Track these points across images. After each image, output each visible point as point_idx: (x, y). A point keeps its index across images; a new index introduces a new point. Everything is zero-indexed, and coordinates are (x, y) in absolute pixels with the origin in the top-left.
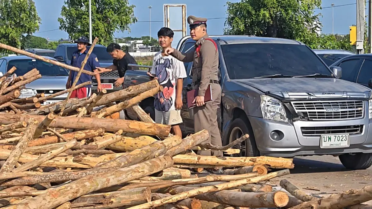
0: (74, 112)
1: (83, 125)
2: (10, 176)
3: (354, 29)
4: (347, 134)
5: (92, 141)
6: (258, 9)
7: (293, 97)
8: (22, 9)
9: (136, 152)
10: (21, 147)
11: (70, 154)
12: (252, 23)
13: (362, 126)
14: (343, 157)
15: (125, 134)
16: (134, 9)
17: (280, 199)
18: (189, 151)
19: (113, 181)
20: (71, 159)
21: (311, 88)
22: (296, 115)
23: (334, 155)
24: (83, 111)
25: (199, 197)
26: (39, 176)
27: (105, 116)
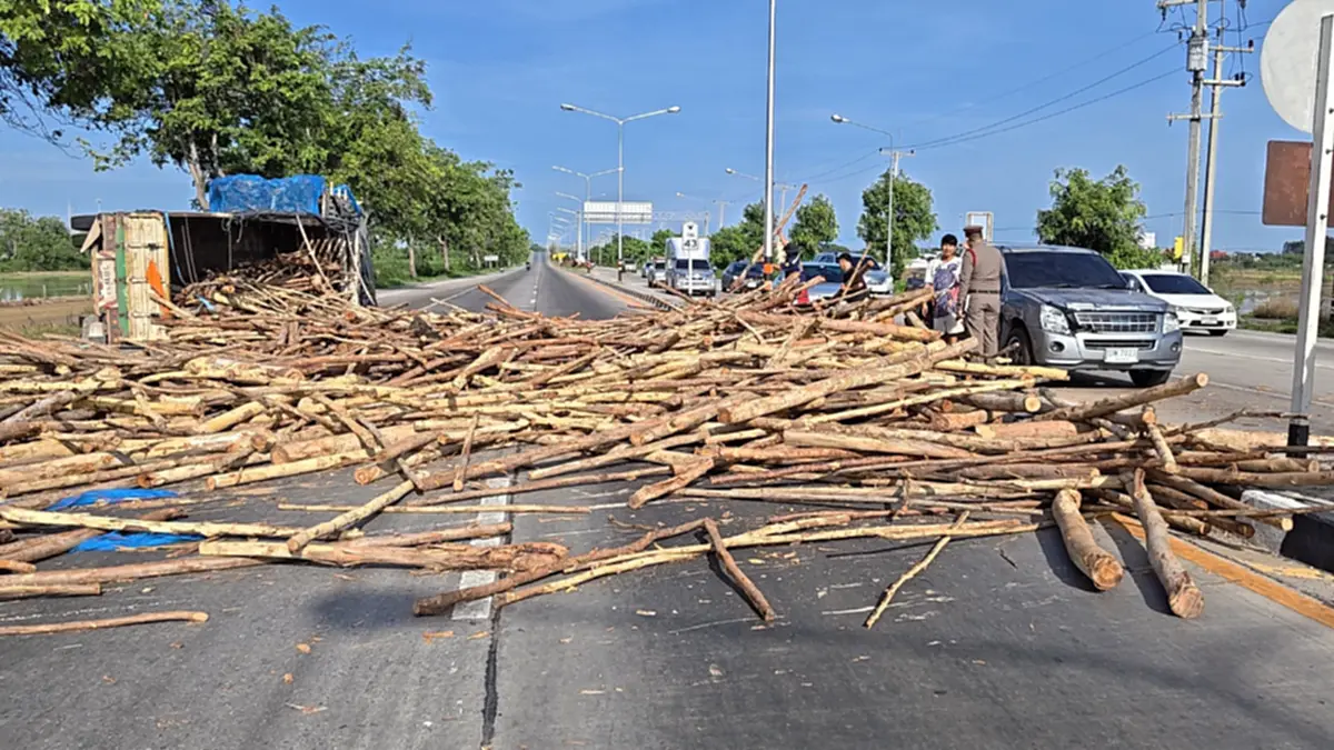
0: (846, 315)
1: (852, 328)
2: (772, 371)
3: (1180, 240)
4: (1136, 349)
5: (861, 343)
6: (1070, 219)
7: (1078, 309)
8: (821, 217)
9: (898, 354)
10: (787, 345)
11: (834, 355)
12: (1064, 232)
13: (1154, 342)
14: (1134, 373)
15: (896, 338)
16: (936, 218)
17: (1032, 405)
18: (957, 358)
19: (869, 380)
20: (835, 359)
21: (1098, 298)
22: (1080, 327)
23: (1123, 371)
24: (854, 315)
25: (953, 399)
26: (796, 373)
27: (878, 321)
